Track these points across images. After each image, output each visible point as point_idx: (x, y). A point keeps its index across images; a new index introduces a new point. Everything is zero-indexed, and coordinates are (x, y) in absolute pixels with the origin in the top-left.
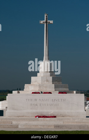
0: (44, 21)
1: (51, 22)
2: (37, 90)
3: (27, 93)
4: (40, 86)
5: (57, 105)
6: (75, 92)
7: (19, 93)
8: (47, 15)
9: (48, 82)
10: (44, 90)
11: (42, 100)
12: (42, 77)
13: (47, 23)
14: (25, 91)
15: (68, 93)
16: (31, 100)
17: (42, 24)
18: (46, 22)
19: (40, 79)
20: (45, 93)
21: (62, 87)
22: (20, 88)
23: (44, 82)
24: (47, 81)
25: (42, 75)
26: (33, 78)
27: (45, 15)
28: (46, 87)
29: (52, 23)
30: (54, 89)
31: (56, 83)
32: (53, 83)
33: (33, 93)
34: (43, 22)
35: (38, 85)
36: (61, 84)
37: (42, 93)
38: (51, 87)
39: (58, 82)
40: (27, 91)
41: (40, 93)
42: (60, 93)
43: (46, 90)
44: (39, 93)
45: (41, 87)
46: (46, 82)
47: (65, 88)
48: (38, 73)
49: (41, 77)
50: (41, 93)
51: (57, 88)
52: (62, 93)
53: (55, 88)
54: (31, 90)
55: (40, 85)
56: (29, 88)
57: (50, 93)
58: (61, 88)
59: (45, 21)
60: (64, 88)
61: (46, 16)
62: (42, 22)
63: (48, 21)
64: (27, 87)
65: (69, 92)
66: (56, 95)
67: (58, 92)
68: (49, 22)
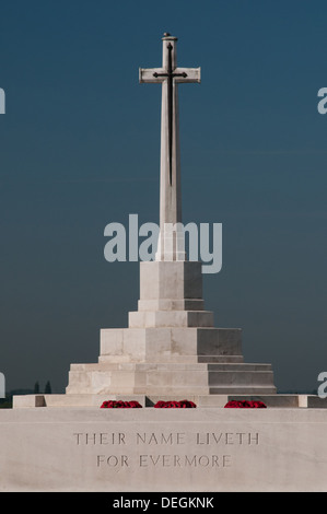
0: (158, 70)
1: (194, 73)
2: (126, 391)
3: (81, 404)
4: (140, 372)
5: (220, 461)
6: (303, 400)
7: (44, 405)
8: (175, 40)
9: (177, 354)
10: (161, 392)
11: (148, 439)
12: (150, 332)
13: (174, 79)
14: (71, 396)
15: (273, 406)
16: (98, 437)
17: (149, 83)
18: (170, 75)
19: (143, 341)
20: (161, 405)
21: (241, 377)
22: (49, 384)
23: (161, 352)
24: (174, 347)
25: (151, 322)
26: (108, 337)
27: (165, 43)
28: (169, 378)
29: (195, 81)
30: (206, 388)
31: (215, 360)
32: (200, 360)
33: (107, 405)
34: (156, 75)
35: (132, 366)
36: (238, 361)
37: (149, 403)
38: (191, 377)
39: (224, 353)
40: (82, 396)
41: (143, 403)
42: (232, 404)
43: (171, 389)
44: (136, 405)
45: (148, 377)
46: (168, 353)
47: (259, 383)
48: (130, 313)
49: (147, 329)
50: (147, 406)
51: (222, 382)
52: (245, 404)
53: (210, 382)
54: (97, 391)
55: (143, 366)
56: (89, 384)
57: (188, 405)
58: (240, 383)
59: (163, 69)
60: (252, 382)
61: (170, 48)
62: (148, 74)
63: (180, 70)
64: (80, 380)
65: (276, 402)
66: (213, 414)
67: (224, 399)
68: (185, 75)
